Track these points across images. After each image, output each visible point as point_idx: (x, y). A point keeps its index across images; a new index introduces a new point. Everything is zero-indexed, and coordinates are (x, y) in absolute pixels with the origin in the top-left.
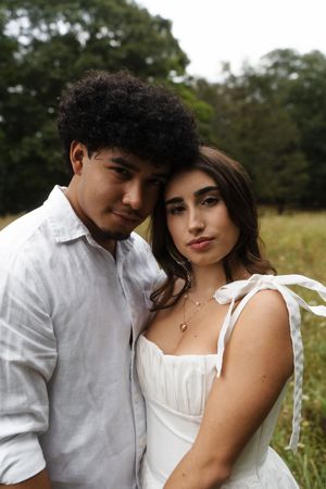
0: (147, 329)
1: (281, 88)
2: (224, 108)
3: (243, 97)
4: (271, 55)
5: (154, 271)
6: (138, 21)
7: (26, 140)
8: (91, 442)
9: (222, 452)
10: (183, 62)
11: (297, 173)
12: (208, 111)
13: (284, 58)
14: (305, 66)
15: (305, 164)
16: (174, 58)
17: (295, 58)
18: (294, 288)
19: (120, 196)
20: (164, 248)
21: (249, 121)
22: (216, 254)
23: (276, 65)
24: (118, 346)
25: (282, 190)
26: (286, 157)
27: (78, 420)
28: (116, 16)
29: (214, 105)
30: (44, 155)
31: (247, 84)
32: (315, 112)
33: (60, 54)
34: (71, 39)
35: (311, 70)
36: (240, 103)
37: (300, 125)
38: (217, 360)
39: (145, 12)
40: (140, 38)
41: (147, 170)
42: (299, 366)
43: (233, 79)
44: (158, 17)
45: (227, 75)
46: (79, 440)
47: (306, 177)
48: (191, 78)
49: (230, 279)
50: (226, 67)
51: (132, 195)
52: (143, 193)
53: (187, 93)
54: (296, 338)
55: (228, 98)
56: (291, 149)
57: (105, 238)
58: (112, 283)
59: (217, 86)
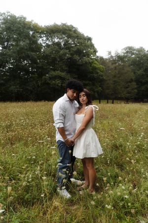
0: (76, 113)
1: (128, 60)
2: (109, 67)
3: (116, 63)
4: (125, 49)
5: (78, 105)
6: (81, 39)
7: (44, 77)
8: (69, 125)
9: (84, 125)
10: (95, 51)
11: (133, 89)
12: (103, 68)
13: (130, 50)
14: (137, 53)
15: (136, 86)
16: (92, 50)
17: (134, 50)
18: (94, 107)
19: (73, 95)
20: (79, 102)
21: (117, 71)
22: (85, 102)
23: (127, 52)
24: (73, 114)
25: (128, 95)
26: (129, 84)
27: (67, 122)
28: (73, 36)
29: (105, 66)
30: (49, 82)
31: (117, 59)
32: (140, 69)
33: (55, 49)
34: (58, 44)
35: (140, 54)
36: (114, 65)
37: (135, 73)
38: (84, 115)
39: (83, 35)
40: (81, 44)
41: (77, 92)
42: (94, 116)
43: (112, 57)
44: (87, 36)
45: (110, 56)
46: (68, 125)
47: (136, 91)
48: (98, 57)
49: (87, 106)
50: (110, 53)
51: (75, 95)
52: (76, 95)
53: (96, 62)
54: (94, 113)
55: (110, 63)
56: (131, 81)
57: (71, 100)
58: (72, 106)
59: (106, 59)
